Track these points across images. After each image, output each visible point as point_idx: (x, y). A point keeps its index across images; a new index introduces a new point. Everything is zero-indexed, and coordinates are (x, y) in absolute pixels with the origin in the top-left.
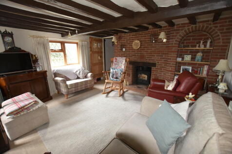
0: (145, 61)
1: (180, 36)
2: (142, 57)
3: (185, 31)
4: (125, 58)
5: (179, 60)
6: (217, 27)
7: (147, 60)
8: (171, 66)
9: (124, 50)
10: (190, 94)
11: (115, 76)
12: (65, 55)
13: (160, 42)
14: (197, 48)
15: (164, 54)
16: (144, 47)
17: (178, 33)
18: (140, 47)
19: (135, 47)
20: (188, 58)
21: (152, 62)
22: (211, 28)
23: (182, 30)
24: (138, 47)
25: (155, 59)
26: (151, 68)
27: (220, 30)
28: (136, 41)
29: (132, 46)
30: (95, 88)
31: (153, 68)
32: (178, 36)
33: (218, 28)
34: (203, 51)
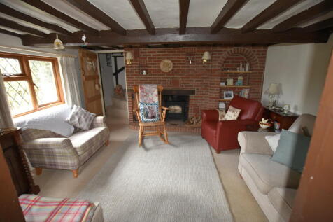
0: (181, 88)
1: (223, 58)
2: (175, 82)
3: (228, 53)
4: (156, 86)
5: (223, 84)
6: (254, 51)
7: (183, 86)
8: (215, 93)
9: (144, 72)
10: (263, 119)
11: (150, 115)
12: (32, 85)
13: (199, 64)
14: (238, 71)
15: (204, 78)
16: (178, 70)
17: (221, 54)
18: (173, 70)
19: (164, 69)
20: (230, 82)
21: (189, 88)
22: (250, 52)
23: (225, 51)
24: (170, 69)
25: (193, 84)
26: (189, 97)
27: (257, 54)
28: (166, 61)
29: (159, 67)
30: (114, 142)
31: (191, 97)
32: (221, 58)
33: (256, 53)
34: (244, 75)
